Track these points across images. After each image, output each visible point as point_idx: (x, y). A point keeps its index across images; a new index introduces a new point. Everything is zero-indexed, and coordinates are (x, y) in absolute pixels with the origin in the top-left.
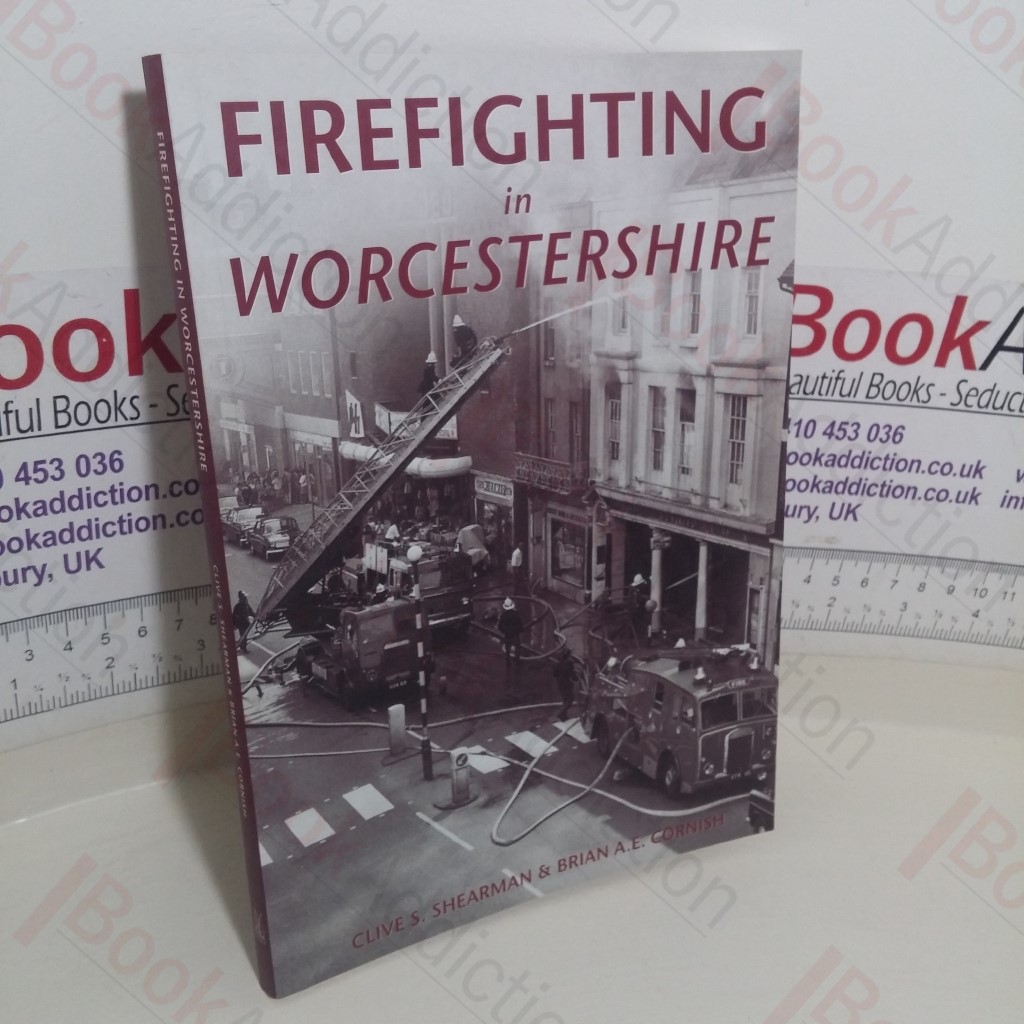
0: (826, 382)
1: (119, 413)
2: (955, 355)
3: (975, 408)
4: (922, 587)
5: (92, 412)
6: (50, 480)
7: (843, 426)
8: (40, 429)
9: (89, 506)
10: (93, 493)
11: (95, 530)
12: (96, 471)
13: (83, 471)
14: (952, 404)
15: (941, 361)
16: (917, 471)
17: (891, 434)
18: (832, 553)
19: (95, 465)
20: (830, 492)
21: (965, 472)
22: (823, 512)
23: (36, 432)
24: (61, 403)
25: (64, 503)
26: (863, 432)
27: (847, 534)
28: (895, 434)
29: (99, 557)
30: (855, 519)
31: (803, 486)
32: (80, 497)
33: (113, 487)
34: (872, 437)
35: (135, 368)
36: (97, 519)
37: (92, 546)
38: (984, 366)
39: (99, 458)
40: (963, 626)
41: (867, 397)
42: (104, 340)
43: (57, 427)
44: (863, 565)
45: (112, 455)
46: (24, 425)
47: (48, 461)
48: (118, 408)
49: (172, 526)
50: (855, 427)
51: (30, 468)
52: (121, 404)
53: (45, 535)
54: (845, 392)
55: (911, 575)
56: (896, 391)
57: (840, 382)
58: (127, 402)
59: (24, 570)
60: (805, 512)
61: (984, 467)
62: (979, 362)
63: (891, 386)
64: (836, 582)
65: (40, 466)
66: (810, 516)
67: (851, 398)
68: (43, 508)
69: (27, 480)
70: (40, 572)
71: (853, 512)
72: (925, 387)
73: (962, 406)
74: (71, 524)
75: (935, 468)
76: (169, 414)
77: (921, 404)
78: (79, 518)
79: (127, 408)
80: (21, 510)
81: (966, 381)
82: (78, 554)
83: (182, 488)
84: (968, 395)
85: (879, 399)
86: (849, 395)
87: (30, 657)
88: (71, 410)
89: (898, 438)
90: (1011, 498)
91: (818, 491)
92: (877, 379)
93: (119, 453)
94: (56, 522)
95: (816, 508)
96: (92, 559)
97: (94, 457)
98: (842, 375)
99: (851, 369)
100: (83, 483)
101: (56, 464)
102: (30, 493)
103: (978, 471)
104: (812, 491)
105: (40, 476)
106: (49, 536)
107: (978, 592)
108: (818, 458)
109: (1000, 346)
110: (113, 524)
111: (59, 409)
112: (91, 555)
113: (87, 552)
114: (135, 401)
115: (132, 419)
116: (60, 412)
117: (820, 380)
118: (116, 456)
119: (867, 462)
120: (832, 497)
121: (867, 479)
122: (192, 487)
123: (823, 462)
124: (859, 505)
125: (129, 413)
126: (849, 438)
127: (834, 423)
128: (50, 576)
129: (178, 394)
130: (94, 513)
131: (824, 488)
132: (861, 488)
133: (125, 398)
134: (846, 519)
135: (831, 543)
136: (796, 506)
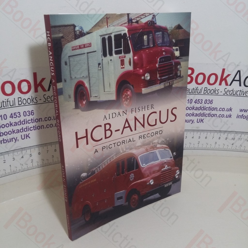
0: (194, 90)
1: (33, 101)
2: (223, 82)
3: (229, 95)
4: (220, 138)
5: (27, 101)
6: (17, 117)
7: (199, 100)
8: (15, 105)
9: (27, 123)
10: (27, 120)
11: (28, 129)
12: (28, 115)
13: (25, 115)
14: (223, 94)
15: (220, 84)
16: (217, 110)
17: (210, 102)
18: (198, 131)
19: (28, 114)
20: (197, 116)
21: (228, 110)
22: (195, 121)
23: (14, 106)
24: (20, 99)
25: (21, 123)
26: (203, 102)
27: (201, 126)
28: (211, 102)
29: (29, 135)
31: (190, 115)
32: (24, 121)
33: (32, 119)
34: (205, 103)
35: (36, 91)
36: (28, 127)
37: (27, 133)
38: (230, 85)
39: (28, 112)
40: (230, 147)
41: (204, 93)
42: (29, 84)
43: (19, 105)
44: (206, 133)
45: (31, 111)
46: (12, 104)
47: (17, 113)
48: (32, 100)
49: (45, 128)
50: (201, 100)
51: (13, 115)
52: (33, 99)
54: (199, 92)
55: (217, 135)
56: (210, 91)
57: (197, 90)
58: (34, 99)
59: (12, 139)
60: (191, 121)
61: (232, 109)
62: (229, 84)
63: (209, 90)
64: (199, 138)
65: (15, 114)
66: (192, 122)
67: (200, 94)
68: (16, 124)
69: (12, 117)
70: (16, 139)
71: (202, 121)
72: (217, 90)
73: (226, 94)
74: (22, 128)
75: (221, 109)
76: (44, 102)
77: (216, 94)
78: (24, 126)
79: (34, 100)
80: (11, 124)
81: (226, 88)
82: (24, 135)
83: (47, 119)
84: (227, 92)
85: (207, 94)
86: (200, 93)
87: (14, 160)
88: (22, 101)
89: (211, 103)
90: (239, 116)
91: (194, 116)
92: (206, 89)
94: (19, 127)
96: (27, 136)
97: (27, 112)
98: (197, 88)
99: (200, 87)
100: (25, 118)
101: (19, 113)
102: (13, 120)
103: (231, 110)
104: (192, 116)
105: (15, 116)
106: (18, 131)
107: (233, 139)
108: (193, 108)
109: (234, 80)
110: (32, 128)
111: (19, 100)
112: (27, 135)
113: (26, 134)
114: (36, 99)
115: (36, 103)
116: (20, 101)
117: (193, 90)
118: (32, 111)
119: (205, 109)
121: (205, 113)
122: (50, 119)
123: (195, 109)
124: (204, 119)
125: (35, 101)
126: (200, 103)
127: (196, 100)
128: (18, 140)
129: (46, 97)
130: (28, 125)
131: (195, 115)
132: (204, 115)
133: (34, 98)
134: (201, 122)
135: (198, 128)
136: (189, 120)
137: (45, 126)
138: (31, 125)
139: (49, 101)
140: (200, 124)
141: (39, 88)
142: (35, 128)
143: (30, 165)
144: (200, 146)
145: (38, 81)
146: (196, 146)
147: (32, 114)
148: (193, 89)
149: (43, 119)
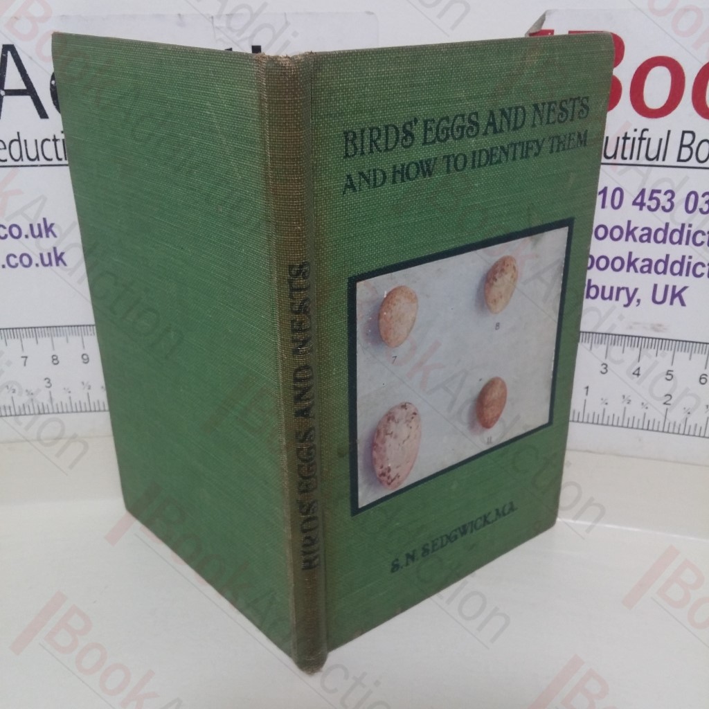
0: (629, 143)
7: (655, 195)
18: (660, 342)
20: (649, 271)
22: (645, 294)
26: (679, 202)
27: (673, 321)
30: (683, 304)
31: (618, 264)
34: (690, 208)
41: (679, 160)
44: (699, 358)
50: (669, 195)
54: (652, 155)
57: (644, 143)
60: (623, 293)
64: (669, 377)
66: (630, 299)
67: (660, 162)
71: (679, 295)
85: (693, 162)
86: (657, 157)
91: (636, 271)
92: (688, 138)
95: (636, 290)
98: (646, 135)
99: (657, 128)
104: (628, 270)
108: (630, 233)
117: (621, 142)
119: (688, 236)
120: (653, 278)
121: (690, 257)
123: (637, 238)
124: (685, 288)
126: (664, 208)
127: (643, 192)
131: (642, 267)
132: (686, 267)
134: (672, 303)
135: (657, 330)
136: (612, 288)
139: (6, 160)
140: (669, 311)
144: (676, 416)
146: (656, 413)
148: (626, 138)
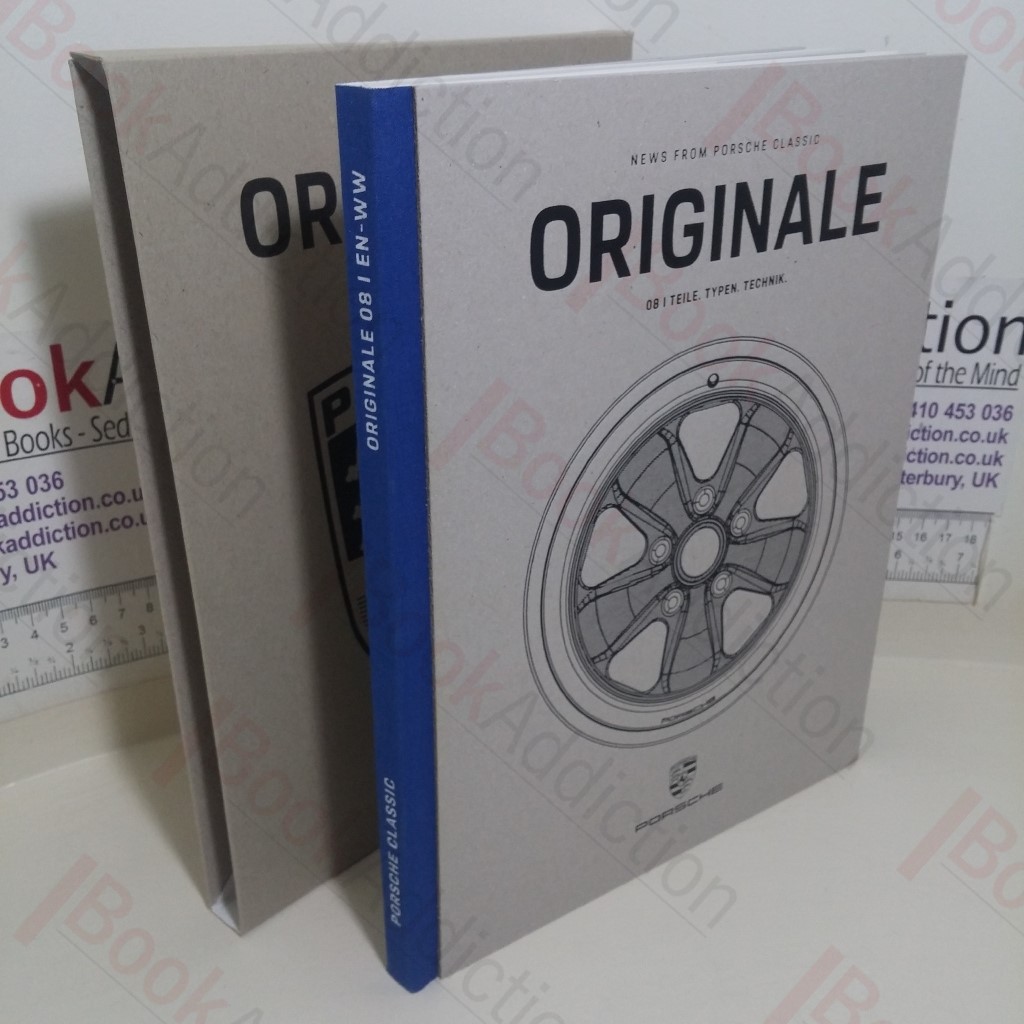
5: (35, 442)
6: (7, 498)
9: (40, 518)
10: (42, 506)
11: (46, 537)
12: (42, 489)
13: (33, 489)
19: (41, 484)
24: (10, 437)
25: (20, 515)
33: (56, 501)
35: (65, 405)
36: (47, 528)
39: (44, 479)
42: (38, 385)
43: (9, 455)
47: (4, 483)
48: (54, 438)
49: (107, 530)
53: (8, 542)
58: (61, 433)
70: (6, 572)
74: (27, 533)
76: (95, 440)
79: (61, 437)
82: (35, 557)
83: (111, 499)
87: (5, 644)
88: (18, 441)
93: (59, 473)
96: (47, 561)
97: (41, 478)
100: (33, 499)
101: (11, 484)
106: (11, 543)
111: (9, 441)
114: (67, 432)
115: (66, 446)
116: (11, 443)
118: (57, 476)
122: (119, 498)
125: (63, 441)
128: (15, 576)
129: (99, 423)
130: (44, 522)
133: (58, 431)
137: (105, 525)
138: (56, 523)
141: (75, 397)
142: (70, 532)
143: (63, 663)
145: (69, 375)
147: (58, 483)
149: (97, 501)
